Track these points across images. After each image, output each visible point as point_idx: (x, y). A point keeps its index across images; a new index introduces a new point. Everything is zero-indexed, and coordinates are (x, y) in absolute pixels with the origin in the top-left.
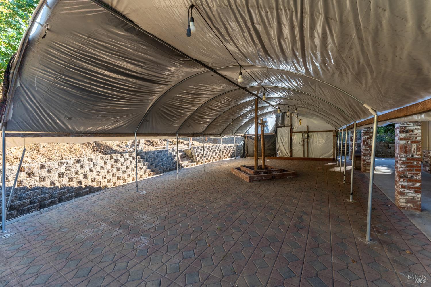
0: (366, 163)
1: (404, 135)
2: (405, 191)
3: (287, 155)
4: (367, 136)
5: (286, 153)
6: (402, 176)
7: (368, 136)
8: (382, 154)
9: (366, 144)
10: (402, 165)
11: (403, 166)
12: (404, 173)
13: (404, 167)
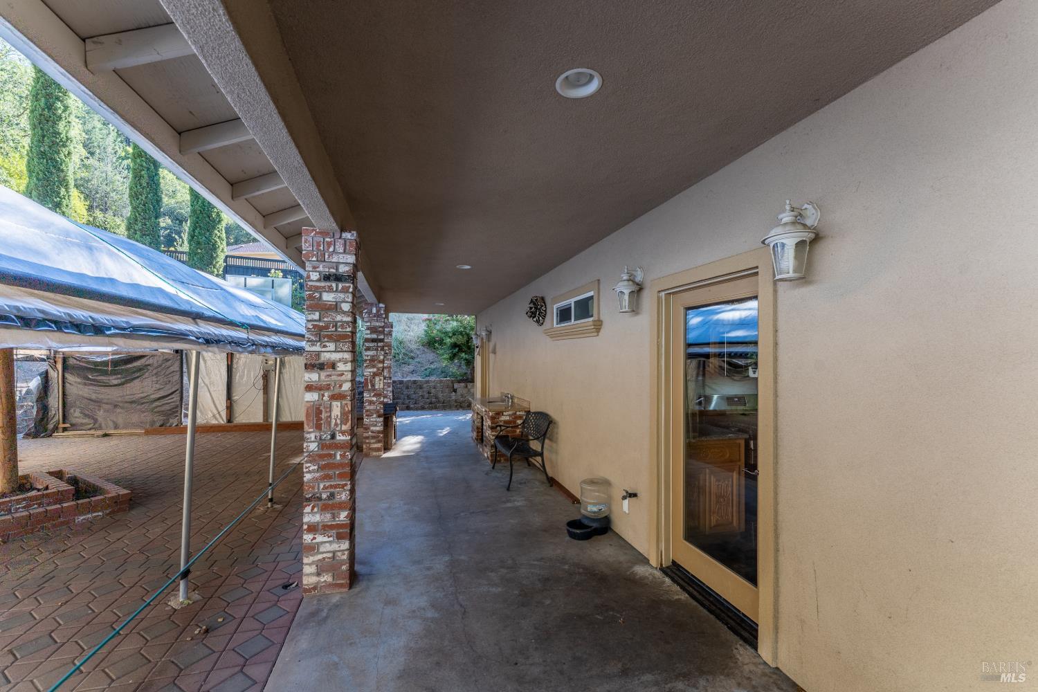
0: (370, 433)
1: (314, 377)
2: (314, 538)
3: (218, 416)
4: (371, 370)
5: (216, 412)
6: (310, 496)
7: (375, 370)
8: (443, 403)
9: (370, 387)
10: (309, 465)
11: (311, 469)
12: (313, 488)
13: (313, 471)
